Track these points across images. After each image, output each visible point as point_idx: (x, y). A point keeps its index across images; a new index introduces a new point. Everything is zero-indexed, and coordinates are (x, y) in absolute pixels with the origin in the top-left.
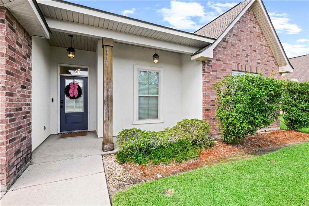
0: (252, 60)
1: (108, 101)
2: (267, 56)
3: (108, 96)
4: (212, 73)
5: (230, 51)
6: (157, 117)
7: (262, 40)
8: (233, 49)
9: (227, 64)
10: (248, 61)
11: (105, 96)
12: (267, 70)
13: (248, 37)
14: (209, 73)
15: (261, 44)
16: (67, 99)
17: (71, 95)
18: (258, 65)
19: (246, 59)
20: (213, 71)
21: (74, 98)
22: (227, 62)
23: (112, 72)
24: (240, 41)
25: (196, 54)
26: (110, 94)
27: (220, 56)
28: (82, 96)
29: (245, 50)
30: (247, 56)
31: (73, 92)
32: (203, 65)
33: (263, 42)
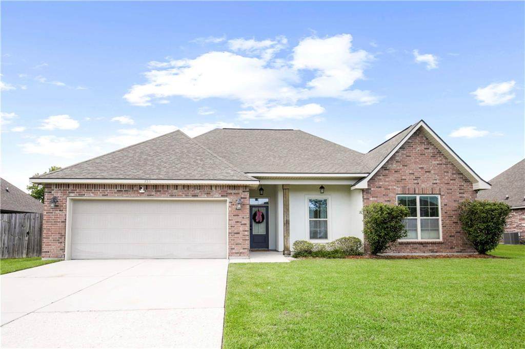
0: (423, 182)
1: (286, 223)
2: (450, 174)
3: (287, 220)
4: (371, 199)
5: (392, 177)
6: (326, 238)
7: (439, 159)
8: (396, 175)
9: (389, 189)
10: (418, 183)
11: (285, 220)
12: (451, 189)
13: (418, 160)
14: (368, 199)
15: (438, 164)
16: (254, 224)
17: (257, 221)
18: (435, 185)
19: (416, 181)
20: (372, 197)
21: (259, 222)
22: (390, 187)
23: (289, 205)
24: (406, 166)
25: (354, 185)
26: (288, 219)
27: (381, 183)
28: (265, 221)
29: (413, 174)
30: (417, 178)
31: (258, 218)
32: (363, 193)
33: (441, 160)
